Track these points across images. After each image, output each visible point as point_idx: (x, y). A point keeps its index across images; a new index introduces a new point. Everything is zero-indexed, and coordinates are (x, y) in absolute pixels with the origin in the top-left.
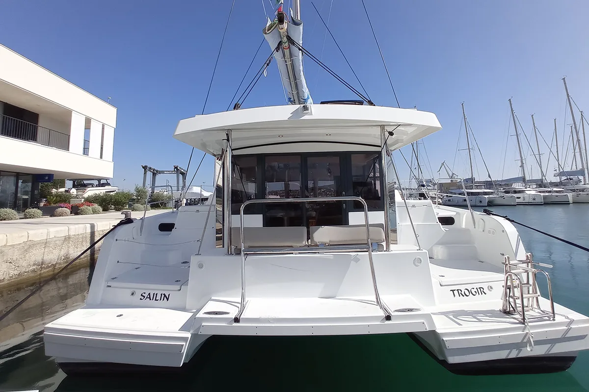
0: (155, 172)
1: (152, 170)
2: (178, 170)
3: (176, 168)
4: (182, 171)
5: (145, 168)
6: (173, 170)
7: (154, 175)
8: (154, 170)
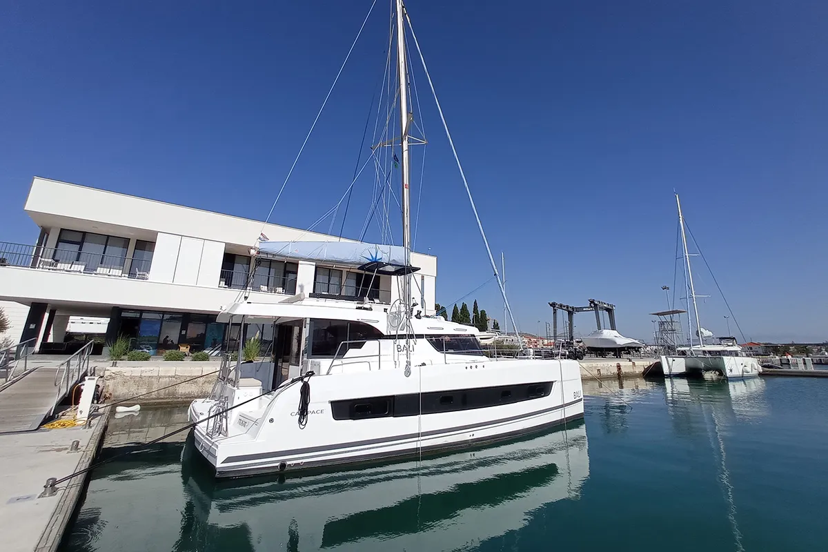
0: (570, 309)
1: (565, 308)
2: (596, 305)
3: (592, 302)
4: (605, 306)
5: (553, 305)
6: (588, 305)
7: (570, 314)
8: (567, 308)
